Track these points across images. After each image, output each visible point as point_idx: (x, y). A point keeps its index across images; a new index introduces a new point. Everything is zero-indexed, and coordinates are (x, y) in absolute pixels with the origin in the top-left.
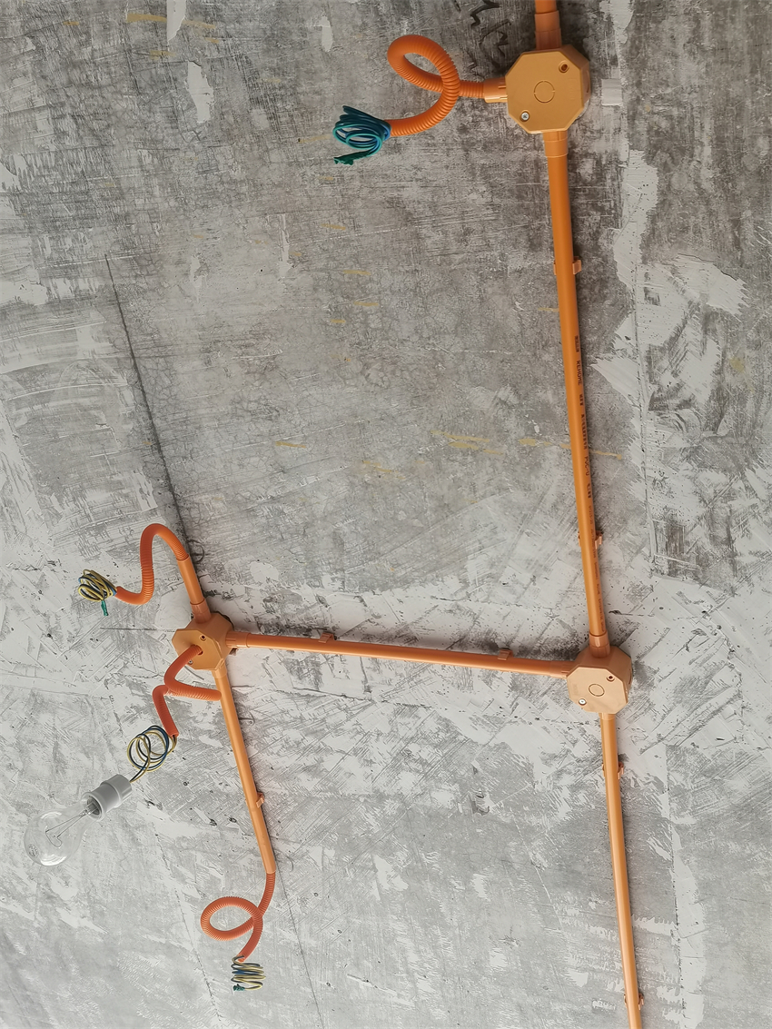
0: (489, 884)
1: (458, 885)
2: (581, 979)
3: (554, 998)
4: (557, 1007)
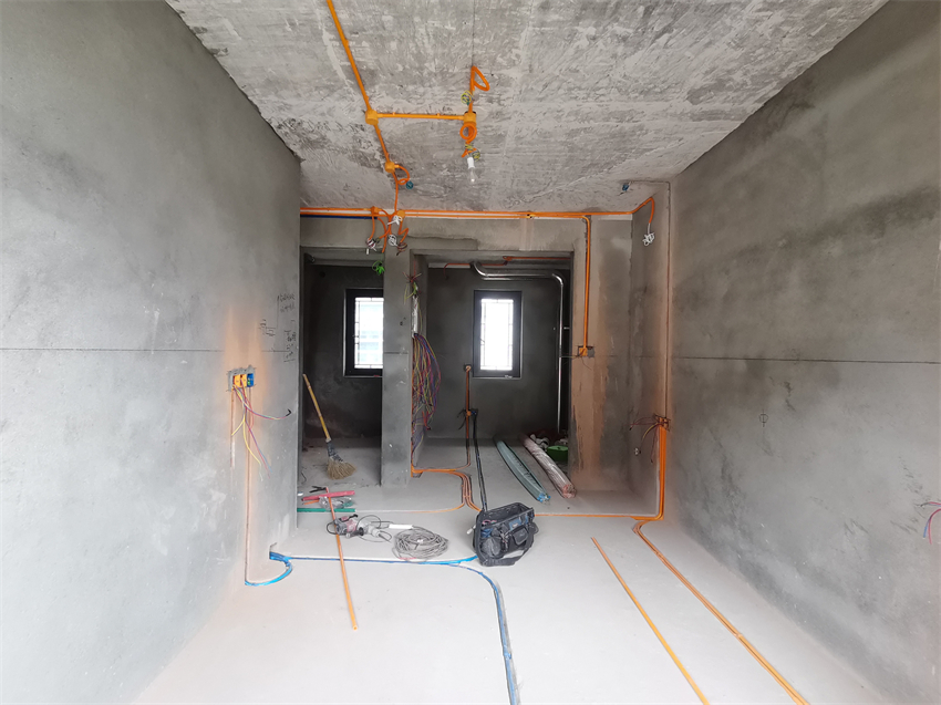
0: (397, 68)
1: (407, 67)
2: (364, 44)
3: (372, 35)
4: (371, 32)
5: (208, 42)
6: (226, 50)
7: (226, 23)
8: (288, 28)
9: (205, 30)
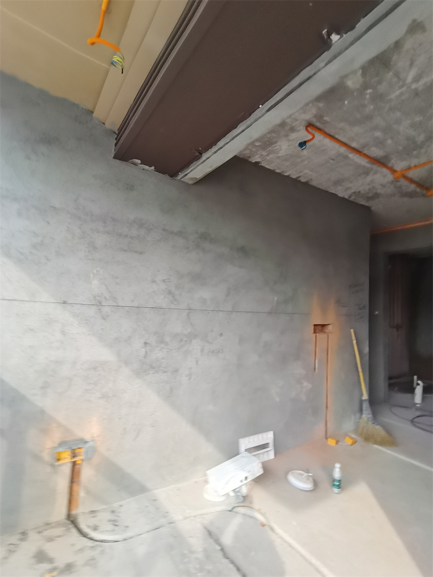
5: (303, 180)
6: (311, 180)
7: (306, 171)
8: (332, 161)
9: (300, 177)
